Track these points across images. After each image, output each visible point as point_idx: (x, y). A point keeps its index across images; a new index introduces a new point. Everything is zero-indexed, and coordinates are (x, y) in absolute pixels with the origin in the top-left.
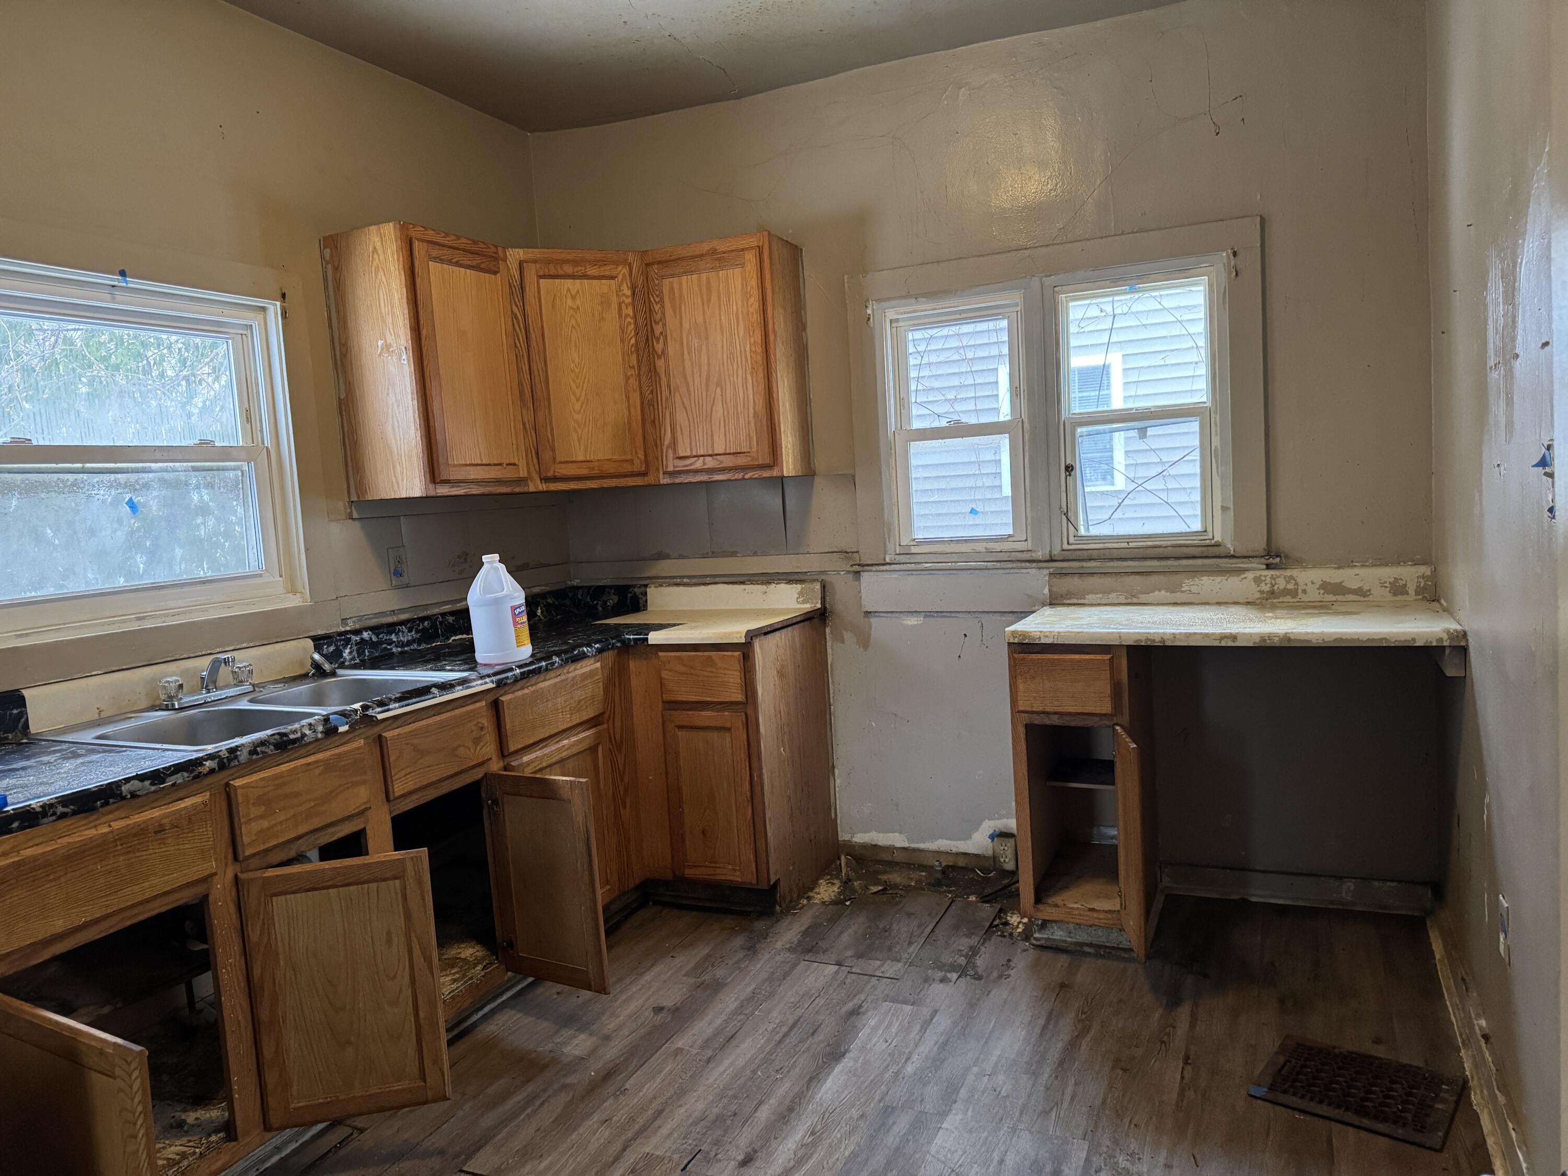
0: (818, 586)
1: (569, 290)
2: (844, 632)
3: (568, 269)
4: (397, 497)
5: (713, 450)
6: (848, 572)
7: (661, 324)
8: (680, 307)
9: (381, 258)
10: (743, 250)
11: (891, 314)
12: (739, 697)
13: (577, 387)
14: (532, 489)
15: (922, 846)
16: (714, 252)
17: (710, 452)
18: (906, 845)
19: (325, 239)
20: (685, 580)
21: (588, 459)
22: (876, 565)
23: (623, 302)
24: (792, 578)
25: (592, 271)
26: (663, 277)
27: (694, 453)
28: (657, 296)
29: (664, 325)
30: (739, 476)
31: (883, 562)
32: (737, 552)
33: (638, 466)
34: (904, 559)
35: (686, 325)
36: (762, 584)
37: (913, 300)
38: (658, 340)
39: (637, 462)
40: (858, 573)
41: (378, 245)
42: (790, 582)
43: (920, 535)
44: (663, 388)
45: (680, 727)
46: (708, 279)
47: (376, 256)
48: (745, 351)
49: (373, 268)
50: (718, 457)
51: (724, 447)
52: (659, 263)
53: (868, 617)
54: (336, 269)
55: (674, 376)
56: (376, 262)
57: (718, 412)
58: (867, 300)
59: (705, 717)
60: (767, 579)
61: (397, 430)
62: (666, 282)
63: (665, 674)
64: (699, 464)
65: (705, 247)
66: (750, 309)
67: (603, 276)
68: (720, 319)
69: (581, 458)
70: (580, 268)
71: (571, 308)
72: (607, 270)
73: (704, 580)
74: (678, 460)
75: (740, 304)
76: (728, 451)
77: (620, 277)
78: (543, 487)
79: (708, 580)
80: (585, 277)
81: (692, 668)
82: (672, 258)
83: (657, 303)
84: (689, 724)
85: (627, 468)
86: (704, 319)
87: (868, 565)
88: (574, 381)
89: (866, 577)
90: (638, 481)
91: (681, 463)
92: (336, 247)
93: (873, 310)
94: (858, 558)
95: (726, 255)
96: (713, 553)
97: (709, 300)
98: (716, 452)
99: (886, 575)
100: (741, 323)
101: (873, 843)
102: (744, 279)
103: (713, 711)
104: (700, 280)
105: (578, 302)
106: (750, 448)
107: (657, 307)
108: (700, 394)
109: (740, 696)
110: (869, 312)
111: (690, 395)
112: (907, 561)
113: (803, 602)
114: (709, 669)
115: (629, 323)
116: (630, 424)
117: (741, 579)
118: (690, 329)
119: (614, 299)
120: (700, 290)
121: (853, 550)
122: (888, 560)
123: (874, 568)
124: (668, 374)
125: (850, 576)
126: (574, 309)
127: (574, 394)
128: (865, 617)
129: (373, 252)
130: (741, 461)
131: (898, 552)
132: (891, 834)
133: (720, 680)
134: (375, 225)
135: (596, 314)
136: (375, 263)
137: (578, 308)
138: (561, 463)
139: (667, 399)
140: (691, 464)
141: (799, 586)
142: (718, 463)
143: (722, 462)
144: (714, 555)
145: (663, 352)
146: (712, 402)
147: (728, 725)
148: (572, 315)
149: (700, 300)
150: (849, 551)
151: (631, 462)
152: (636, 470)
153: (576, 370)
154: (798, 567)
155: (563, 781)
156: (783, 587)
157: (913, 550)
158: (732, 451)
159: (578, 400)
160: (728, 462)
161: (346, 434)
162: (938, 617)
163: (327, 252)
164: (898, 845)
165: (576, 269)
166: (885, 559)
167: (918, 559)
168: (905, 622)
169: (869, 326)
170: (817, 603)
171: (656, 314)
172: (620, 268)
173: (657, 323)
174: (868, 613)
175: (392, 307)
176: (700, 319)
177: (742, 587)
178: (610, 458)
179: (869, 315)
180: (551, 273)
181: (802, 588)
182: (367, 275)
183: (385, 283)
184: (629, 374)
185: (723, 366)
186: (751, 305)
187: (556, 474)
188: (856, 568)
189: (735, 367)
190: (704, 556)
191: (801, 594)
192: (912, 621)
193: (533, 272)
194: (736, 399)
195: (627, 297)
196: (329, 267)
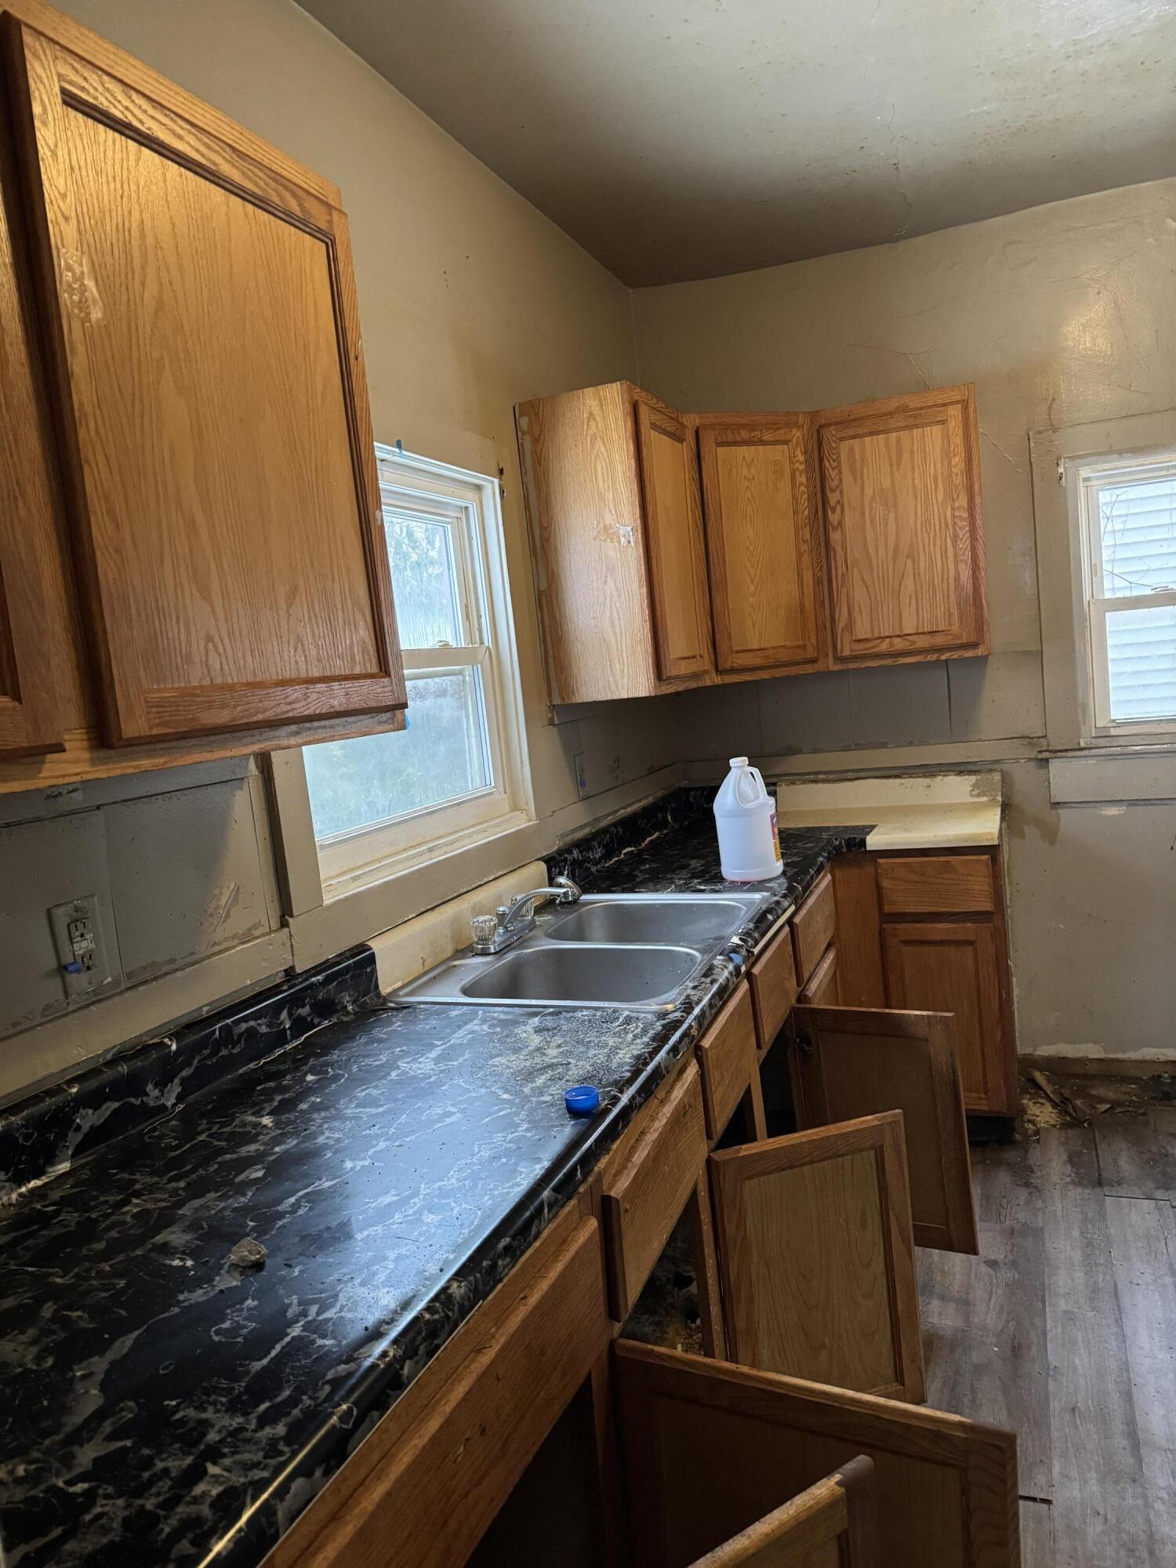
0: (997, 777)
1: (744, 458)
2: (1026, 827)
3: (745, 434)
4: (614, 698)
5: (901, 629)
6: (1030, 759)
7: (838, 491)
8: (862, 472)
9: (599, 425)
10: (945, 405)
11: (1084, 472)
12: (986, 905)
13: (753, 567)
14: (708, 683)
15: (1121, 1056)
16: (904, 409)
17: (898, 633)
18: (1102, 1056)
19: (521, 405)
20: (820, 776)
21: (763, 646)
22: (1071, 750)
23: (798, 469)
24: (963, 768)
25: (767, 437)
26: (841, 439)
27: (877, 635)
28: (834, 461)
29: (841, 492)
30: (933, 657)
31: (1077, 747)
32: (887, 743)
33: (810, 653)
34: (1102, 742)
35: (869, 492)
36: (924, 776)
37: (1116, 456)
38: (834, 510)
39: (809, 647)
40: (1047, 760)
41: (596, 411)
42: (960, 773)
43: (1117, 713)
44: (839, 564)
45: (906, 943)
46: (899, 441)
47: (592, 423)
48: (945, 517)
49: (589, 439)
50: (908, 637)
51: (915, 626)
52: (836, 423)
53: (1056, 809)
54: (536, 440)
55: (852, 549)
56: (593, 430)
57: (909, 586)
58: (1058, 458)
59: (939, 931)
60: (929, 771)
61: (617, 623)
62: (845, 446)
63: (886, 884)
64: (884, 646)
65: (894, 404)
66: (953, 470)
67: (778, 441)
68: (913, 483)
69: (757, 647)
70: (756, 433)
71: (746, 478)
72: (781, 434)
73: (844, 775)
74: (856, 643)
75: (939, 465)
76: (920, 630)
77: (794, 440)
78: (718, 680)
79: (850, 775)
80: (762, 442)
81: (923, 875)
82: (851, 417)
83: (833, 469)
84: (919, 938)
85: (800, 655)
86: (893, 482)
87: (1061, 751)
88: (749, 561)
89: (1055, 766)
90: (807, 669)
91: (862, 646)
92: (537, 414)
93: (1065, 468)
94: (1045, 743)
95: (923, 411)
96: (856, 744)
97: (899, 464)
98: (906, 631)
99: (1083, 762)
100: (940, 486)
101: (1062, 1056)
102: (947, 438)
103: (949, 922)
104: (887, 440)
105: (753, 472)
106: (950, 624)
107: (833, 474)
108: (885, 567)
109: (989, 905)
110: (1061, 470)
111: (872, 570)
112: (1108, 745)
113: (978, 795)
114: (945, 876)
115: (803, 492)
116: (802, 605)
117: (894, 772)
118: (874, 497)
119: (787, 465)
120: (888, 452)
121: (1037, 735)
122: (1082, 744)
123: (1070, 754)
124: (844, 547)
125: (1033, 764)
126: (748, 479)
127: (749, 574)
128: (1051, 809)
129: (589, 419)
130: (939, 640)
131: (1094, 735)
132: (1083, 1045)
133: (962, 887)
134: (592, 386)
135: (771, 485)
136: (590, 432)
137: (753, 478)
138: (737, 652)
139: (843, 575)
140: (873, 647)
141: (973, 778)
142: (909, 643)
143: (913, 643)
144: (858, 747)
145: (840, 523)
146: (901, 575)
147: (972, 938)
148: (747, 487)
149: (887, 463)
150: (1032, 736)
151: (804, 647)
152: (808, 656)
153: (751, 548)
154: (968, 757)
155: (915, 1016)
156: (953, 780)
157: (1113, 732)
158: (926, 630)
159: (752, 581)
160: (922, 642)
161: (547, 629)
162: (1145, 805)
163: (524, 422)
164: (1091, 1056)
165: (752, 434)
166: (1079, 744)
167: (1121, 741)
168: (1103, 812)
169: (1061, 486)
170: (997, 795)
171: (833, 480)
172: (794, 431)
173: (832, 490)
174: (1056, 805)
175: (613, 482)
176: (887, 484)
177: (898, 781)
178: (782, 644)
179: (1061, 474)
180: (729, 440)
181: (977, 780)
182: (580, 446)
183: (605, 454)
184: (803, 549)
185: (917, 536)
186: (956, 465)
187: (735, 665)
188: (1045, 755)
189: (932, 534)
190: (845, 749)
191: (975, 786)
192: (1112, 811)
193: (712, 440)
194: (933, 571)
195: (801, 463)
196: (527, 438)
